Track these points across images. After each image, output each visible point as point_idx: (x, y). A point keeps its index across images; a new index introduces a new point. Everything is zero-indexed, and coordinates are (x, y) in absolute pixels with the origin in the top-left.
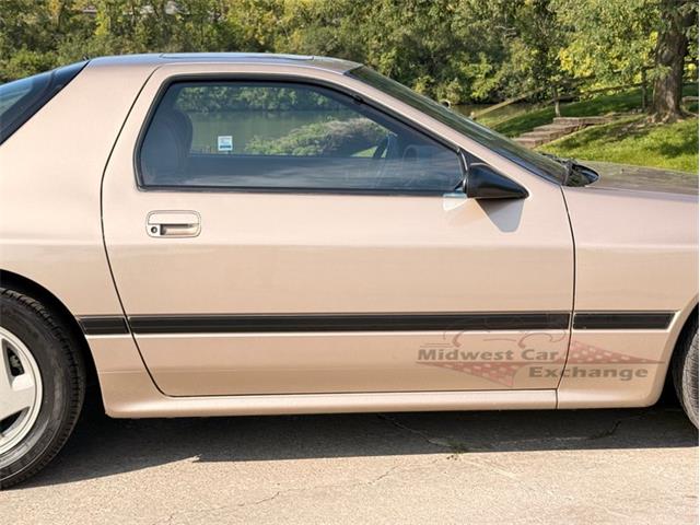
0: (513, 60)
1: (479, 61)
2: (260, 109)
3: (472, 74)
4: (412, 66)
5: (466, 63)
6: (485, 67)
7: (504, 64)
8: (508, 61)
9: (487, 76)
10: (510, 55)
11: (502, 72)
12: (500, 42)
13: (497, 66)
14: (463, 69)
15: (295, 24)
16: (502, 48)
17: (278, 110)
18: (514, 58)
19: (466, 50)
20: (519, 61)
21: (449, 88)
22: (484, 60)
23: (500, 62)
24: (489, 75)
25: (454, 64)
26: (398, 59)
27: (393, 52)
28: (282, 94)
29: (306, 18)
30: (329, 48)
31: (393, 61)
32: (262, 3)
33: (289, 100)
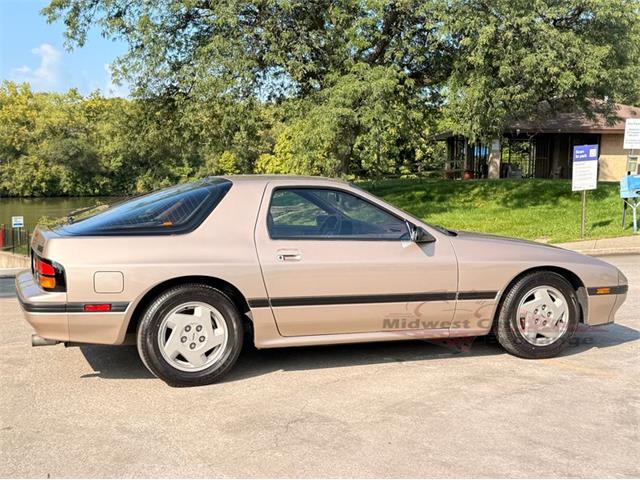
0: (207, 165)
1: (183, 165)
2: (17, 196)
3: (178, 174)
4: (134, 168)
5: (174, 167)
6: (187, 169)
7: (201, 167)
8: (203, 166)
9: (189, 175)
10: (204, 161)
11: (200, 173)
12: (197, 153)
13: (196, 169)
14: (172, 170)
15: (44, 135)
16: (198, 156)
17: (32, 196)
18: (208, 163)
19: (173, 157)
20: (211, 165)
21: (162, 183)
22: (186, 164)
23: (197, 166)
24: (191, 175)
25: (165, 166)
26: (124, 163)
27: (120, 158)
28: (35, 184)
29: (53, 132)
30: (71, 154)
31: (120, 164)
32: (17, 120)
33: (41, 188)
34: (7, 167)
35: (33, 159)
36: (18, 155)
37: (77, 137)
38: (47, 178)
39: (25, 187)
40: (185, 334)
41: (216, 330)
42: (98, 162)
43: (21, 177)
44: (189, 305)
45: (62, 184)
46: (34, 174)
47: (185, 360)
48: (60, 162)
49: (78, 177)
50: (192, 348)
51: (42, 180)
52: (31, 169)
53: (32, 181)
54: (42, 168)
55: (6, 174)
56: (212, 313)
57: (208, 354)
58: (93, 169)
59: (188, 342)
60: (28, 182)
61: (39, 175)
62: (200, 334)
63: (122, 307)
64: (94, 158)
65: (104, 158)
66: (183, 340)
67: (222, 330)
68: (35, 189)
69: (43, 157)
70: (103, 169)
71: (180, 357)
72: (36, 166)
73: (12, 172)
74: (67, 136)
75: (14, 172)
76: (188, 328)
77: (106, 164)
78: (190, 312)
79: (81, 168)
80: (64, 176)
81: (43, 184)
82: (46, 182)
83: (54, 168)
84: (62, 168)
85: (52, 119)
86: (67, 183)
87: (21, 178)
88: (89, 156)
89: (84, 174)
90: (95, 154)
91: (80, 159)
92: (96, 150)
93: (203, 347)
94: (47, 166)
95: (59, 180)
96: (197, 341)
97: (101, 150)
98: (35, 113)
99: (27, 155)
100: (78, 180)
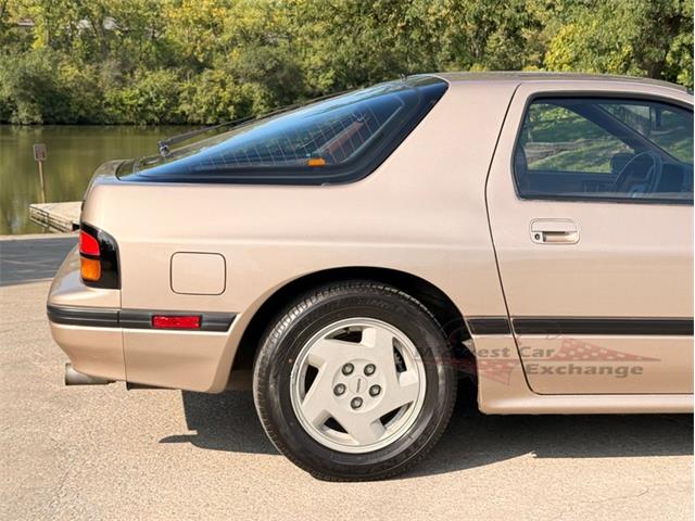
15: (234, 42)
17: (217, 124)
26: (336, 80)
27: (331, 73)
28: (220, 108)
29: (246, 37)
30: (268, 67)
31: (331, 82)
32: (200, 21)
33: (228, 114)
34: (187, 84)
35: (219, 74)
36: (200, 68)
37: (276, 45)
38: (237, 100)
39: (208, 111)
40: (342, 379)
41: (403, 374)
42: (301, 78)
43: (203, 98)
44: (352, 323)
45: (254, 108)
46: (221, 94)
47: (342, 430)
48: (254, 79)
49: (276, 99)
50: (354, 407)
51: (231, 103)
52: (216, 88)
53: (217, 105)
54: (230, 86)
55: (185, 94)
56: (395, 340)
57: (386, 419)
58: (295, 87)
59: (348, 396)
60: (212, 105)
61: (226, 95)
62: (372, 381)
63: (222, 323)
64: (297, 73)
65: (310, 72)
66: (338, 390)
67: (415, 374)
68: (221, 115)
69: (232, 72)
70: (309, 88)
71: (332, 423)
72: (223, 84)
73: (193, 92)
74: (263, 42)
75: (195, 91)
76: (347, 369)
77: (313, 81)
78: (354, 336)
79: (280, 87)
80: (257, 97)
81: (231, 108)
82: (236, 105)
83: (245, 86)
84: (255, 86)
85: (246, 19)
86: (261, 107)
87: (203, 100)
88: (291, 70)
89: (284, 95)
90: (298, 67)
91: (279, 75)
92: (299, 63)
93: (376, 407)
94: (236, 83)
95: (252, 101)
96: (365, 395)
97: (307, 62)
98: (223, 11)
99: (212, 68)
100: (276, 103)
